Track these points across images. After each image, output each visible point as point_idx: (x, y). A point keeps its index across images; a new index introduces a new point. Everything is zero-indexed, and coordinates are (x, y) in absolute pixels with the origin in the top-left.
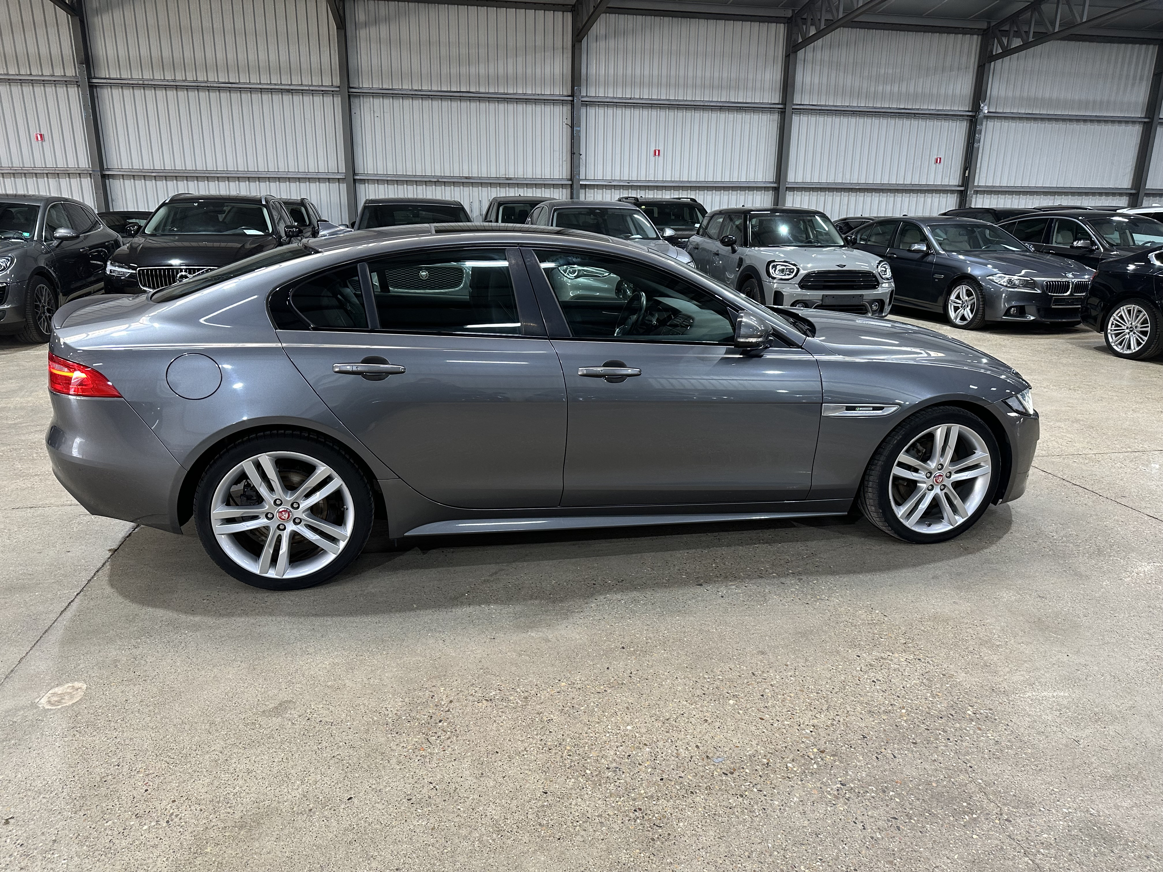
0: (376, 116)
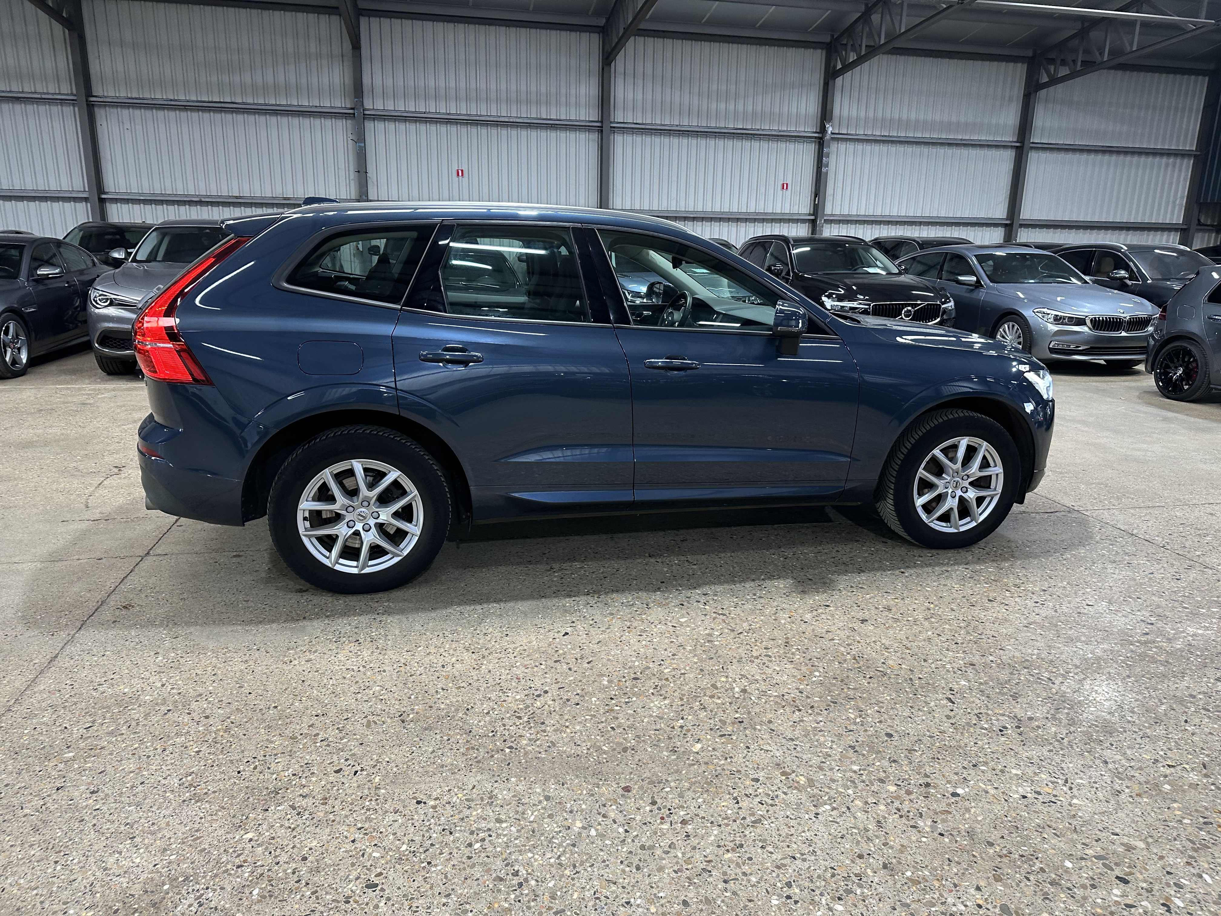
0: (125, 128)
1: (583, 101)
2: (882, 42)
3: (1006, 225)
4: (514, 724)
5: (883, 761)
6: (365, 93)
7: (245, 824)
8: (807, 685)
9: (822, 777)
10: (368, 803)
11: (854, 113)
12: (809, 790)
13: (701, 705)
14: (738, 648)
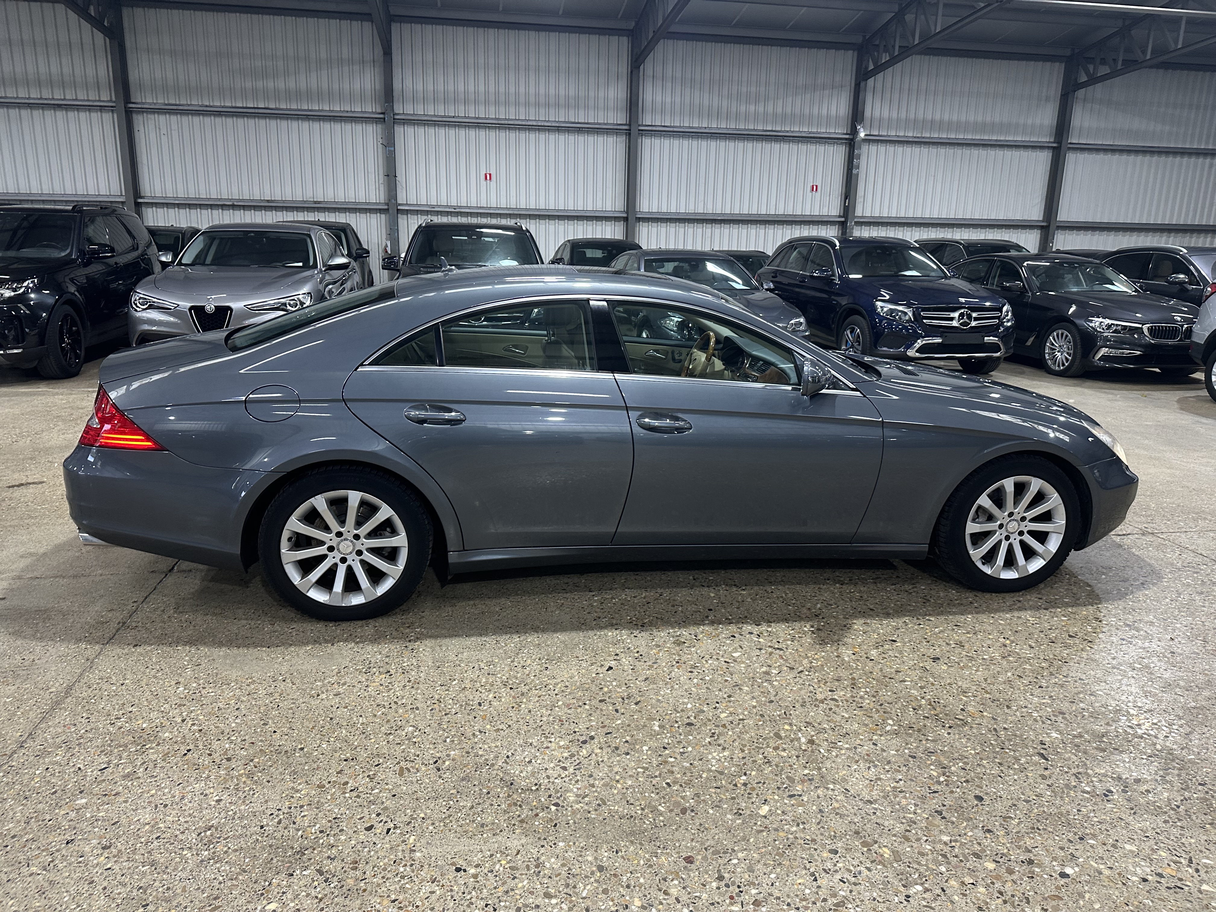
1: (611, 104)
2: (916, 42)
3: (1042, 227)
4: (560, 775)
5: (976, 831)
6: (395, 99)
7: (268, 891)
8: (881, 736)
9: (908, 849)
10: (402, 869)
11: (886, 114)
12: (895, 865)
13: (765, 757)
14: (801, 689)
